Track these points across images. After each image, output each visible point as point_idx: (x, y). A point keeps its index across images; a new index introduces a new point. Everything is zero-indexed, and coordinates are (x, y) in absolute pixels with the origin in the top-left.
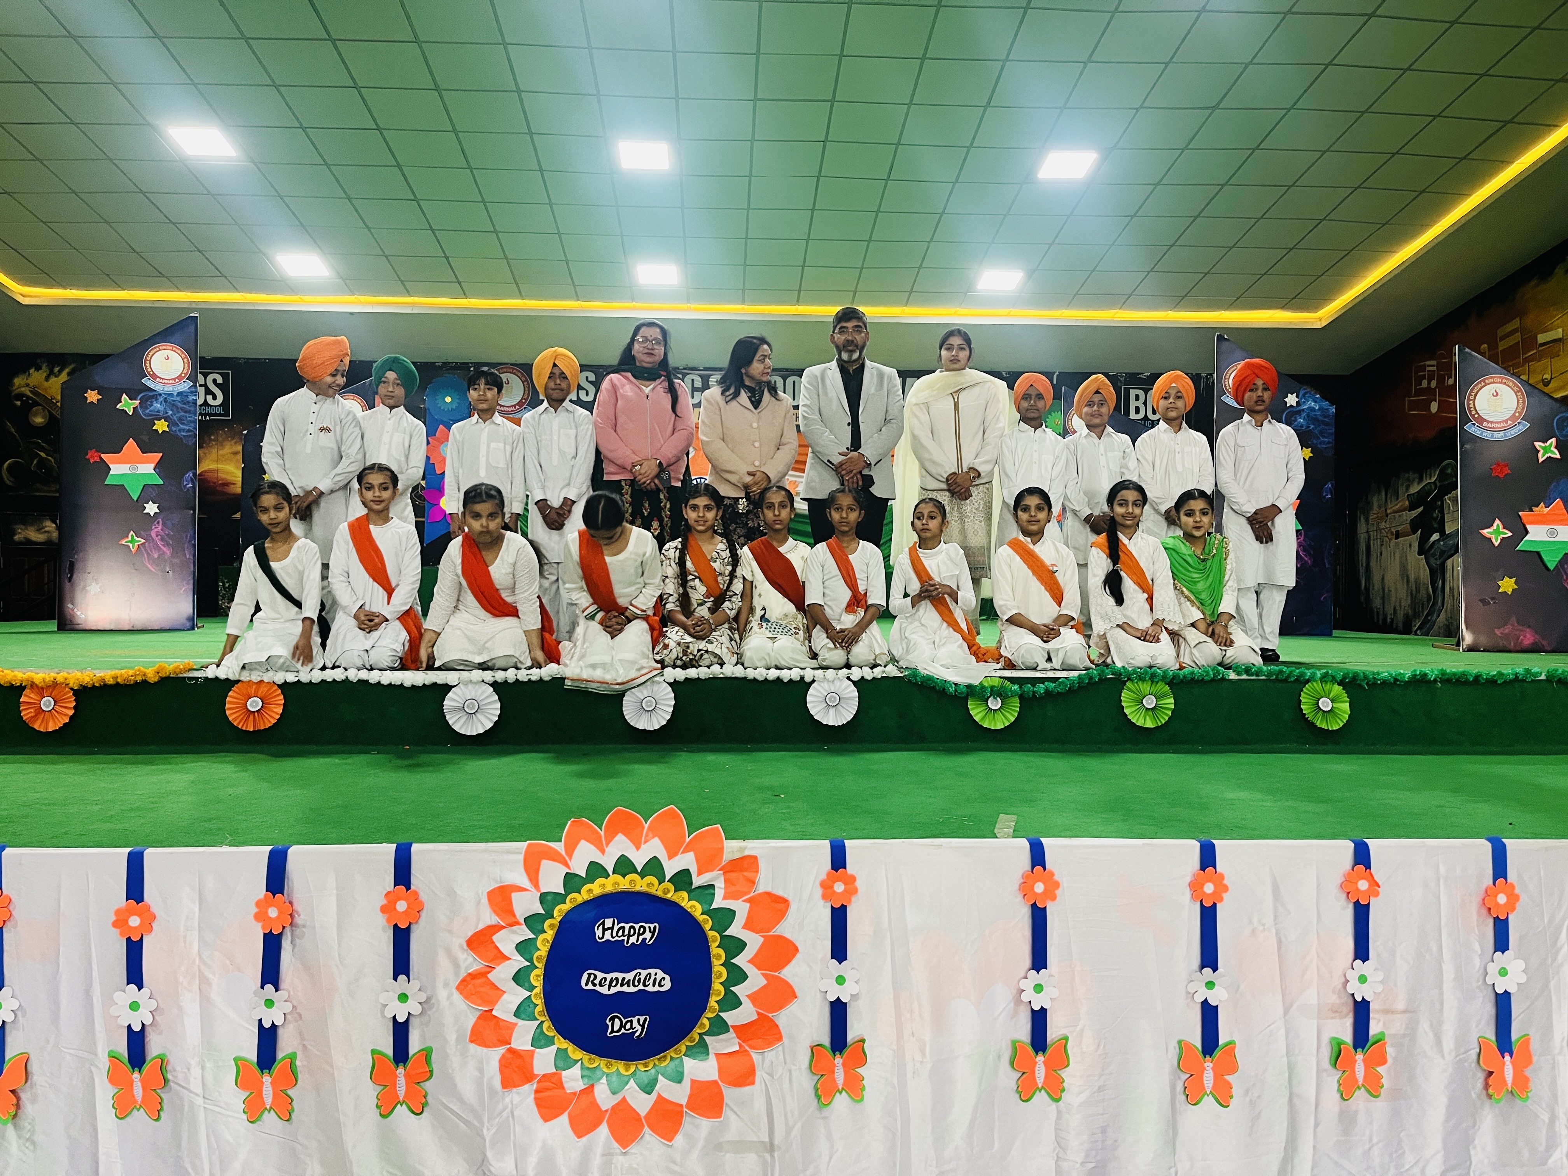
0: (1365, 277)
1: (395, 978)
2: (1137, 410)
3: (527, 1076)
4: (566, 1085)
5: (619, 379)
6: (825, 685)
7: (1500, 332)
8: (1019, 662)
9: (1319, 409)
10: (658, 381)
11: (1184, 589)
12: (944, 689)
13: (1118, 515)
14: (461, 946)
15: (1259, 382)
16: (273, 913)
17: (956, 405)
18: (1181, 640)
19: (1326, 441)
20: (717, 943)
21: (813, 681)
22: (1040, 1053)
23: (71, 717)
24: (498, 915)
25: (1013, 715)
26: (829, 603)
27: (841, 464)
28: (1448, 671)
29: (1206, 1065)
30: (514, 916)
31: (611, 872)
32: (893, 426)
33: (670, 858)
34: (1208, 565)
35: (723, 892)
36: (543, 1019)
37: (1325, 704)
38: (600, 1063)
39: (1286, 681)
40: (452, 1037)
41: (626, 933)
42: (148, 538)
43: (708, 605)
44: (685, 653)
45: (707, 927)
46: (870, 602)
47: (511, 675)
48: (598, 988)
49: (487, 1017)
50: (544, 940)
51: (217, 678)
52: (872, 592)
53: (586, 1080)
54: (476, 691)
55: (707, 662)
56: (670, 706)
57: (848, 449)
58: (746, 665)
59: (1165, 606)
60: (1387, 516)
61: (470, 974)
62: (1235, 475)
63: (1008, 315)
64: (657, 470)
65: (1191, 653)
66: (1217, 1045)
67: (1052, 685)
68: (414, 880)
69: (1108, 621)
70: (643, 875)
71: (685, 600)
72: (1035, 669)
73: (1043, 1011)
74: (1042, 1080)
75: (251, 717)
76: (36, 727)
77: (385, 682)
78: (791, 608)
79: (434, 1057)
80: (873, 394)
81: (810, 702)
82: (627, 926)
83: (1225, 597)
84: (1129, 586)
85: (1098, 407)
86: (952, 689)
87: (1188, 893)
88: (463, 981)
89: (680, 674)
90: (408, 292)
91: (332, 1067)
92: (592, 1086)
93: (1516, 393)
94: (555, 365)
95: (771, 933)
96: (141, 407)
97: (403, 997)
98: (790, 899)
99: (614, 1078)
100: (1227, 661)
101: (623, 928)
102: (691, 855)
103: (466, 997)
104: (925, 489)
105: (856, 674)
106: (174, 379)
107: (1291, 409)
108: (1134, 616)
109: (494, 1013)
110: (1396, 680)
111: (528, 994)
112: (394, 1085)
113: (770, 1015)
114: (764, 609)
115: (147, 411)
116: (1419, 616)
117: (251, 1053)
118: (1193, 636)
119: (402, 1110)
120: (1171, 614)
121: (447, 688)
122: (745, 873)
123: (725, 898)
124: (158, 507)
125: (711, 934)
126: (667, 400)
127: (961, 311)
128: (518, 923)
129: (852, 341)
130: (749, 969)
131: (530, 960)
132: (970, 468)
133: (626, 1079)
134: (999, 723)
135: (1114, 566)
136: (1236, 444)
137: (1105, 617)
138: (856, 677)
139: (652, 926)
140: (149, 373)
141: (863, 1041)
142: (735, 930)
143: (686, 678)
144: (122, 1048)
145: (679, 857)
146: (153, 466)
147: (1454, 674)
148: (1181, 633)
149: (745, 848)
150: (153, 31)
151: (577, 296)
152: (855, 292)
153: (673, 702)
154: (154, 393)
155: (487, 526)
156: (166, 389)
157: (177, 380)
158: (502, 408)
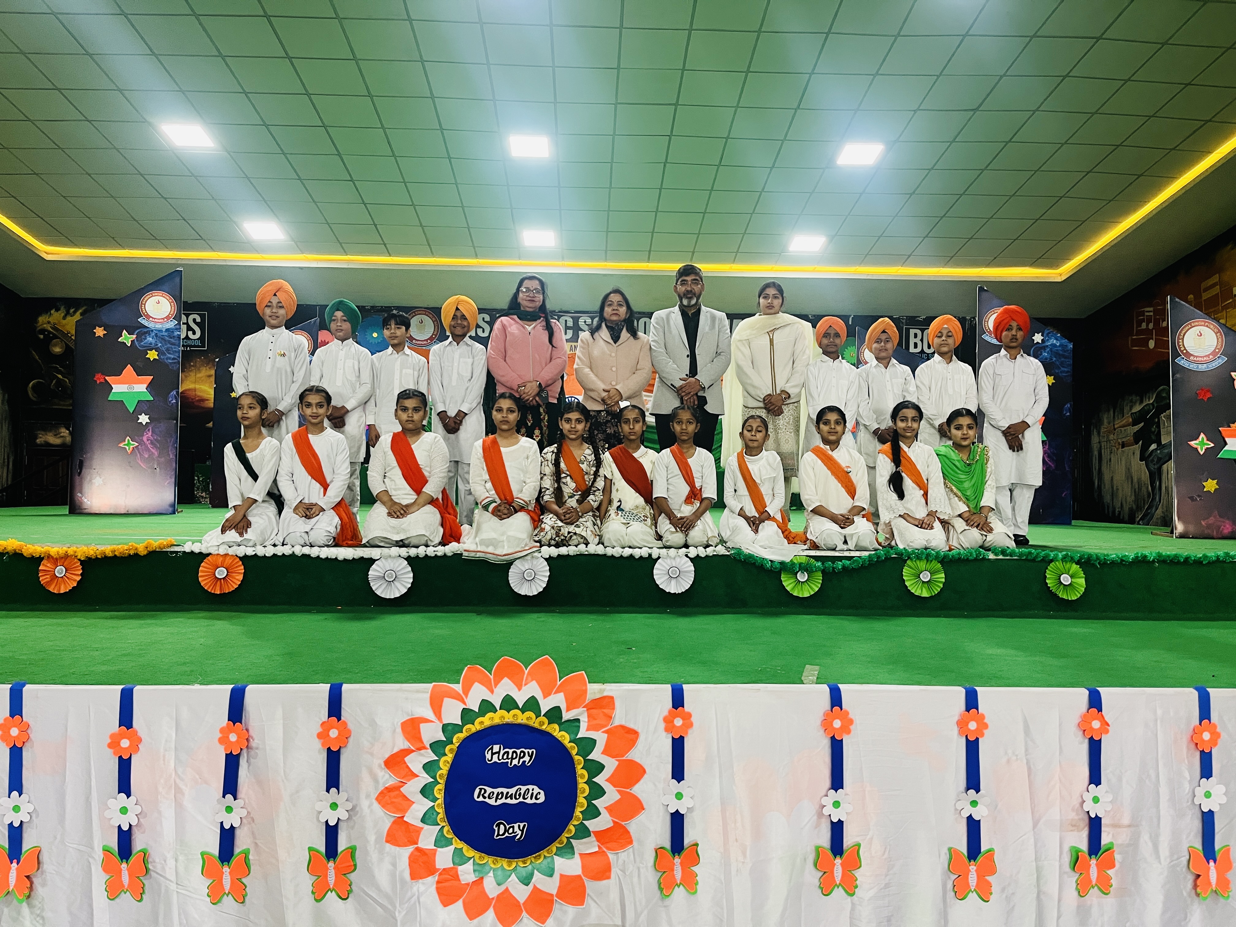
0: (1095, 242)
1: (328, 791)
2: (916, 346)
3: (431, 870)
4: (461, 878)
5: (507, 321)
6: (668, 561)
7: (1204, 285)
8: (821, 544)
9: (1060, 346)
10: (539, 321)
11: (953, 488)
12: (762, 565)
13: (900, 428)
14: (380, 766)
15: (1014, 324)
16: (233, 737)
17: (771, 341)
18: (950, 527)
19: (1065, 370)
20: (581, 766)
21: (659, 558)
22: (838, 857)
23: (79, 582)
24: (409, 741)
25: (817, 587)
26: (670, 496)
27: (681, 387)
28: (1164, 554)
29: (971, 868)
30: (423, 743)
31: (498, 708)
32: (722, 357)
33: (545, 697)
34: (973, 468)
35: (586, 724)
36: (444, 824)
37: (1066, 579)
38: (488, 860)
39: (1034, 560)
40: (372, 838)
41: (510, 756)
42: (141, 443)
43: (577, 497)
44: (557, 535)
45: (574, 752)
46: (704, 496)
47: (421, 551)
48: (487, 800)
49: (400, 822)
50: (445, 761)
51: (192, 552)
52: (705, 488)
53: (477, 874)
54: (394, 564)
55: (576, 542)
56: (545, 576)
57: (687, 375)
58: (605, 545)
59: (938, 500)
60: (1115, 429)
61: (386, 788)
62: (993, 398)
63: (813, 271)
64: (537, 390)
65: (958, 538)
66: (980, 852)
67: (847, 563)
68: (343, 713)
69: (891, 512)
70: (523, 710)
71: (558, 493)
72: (834, 550)
73: (840, 822)
74: (839, 879)
75: (219, 582)
76: (51, 590)
77: (323, 556)
78: (641, 500)
79: (358, 854)
80: (707, 333)
81: (657, 574)
82: (511, 751)
83: (985, 493)
84: (908, 484)
85: (885, 343)
86: (769, 565)
87: (956, 729)
88: (382, 793)
89: (554, 552)
90: (345, 252)
91: (277, 860)
92: (482, 878)
93: (1216, 334)
94: (457, 309)
95: (624, 758)
96: (137, 341)
97: (334, 806)
98: (639, 731)
99: (499, 873)
100: (987, 545)
101: (508, 752)
102: (561, 696)
103: (383, 806)
104: (746, 407)
105: (693, 552)
106: (163, 319)
107: (1038, 345)
108: (913, 508)
109: (405, 819)
110: (1122, 560)
111: (432, 804)
112: (326, 876)
113: (623, 823)
114: (620, 501)
115: (142, 343)
116: (1141, 509)
117: (215, 850)
118: (960, 524)
119: (331, 896)
120: (943, 506)
121: (371, 561)
122: (605, 710)
123: (587, 730)
124: (149, 418)
125: (577, 758)
126: (545, 336)
127: (777, 267)
128: (425, 748)
129: (691, 291)
130: (606, 786)
131: (434, 777)
132: (782, 391)
133: (509, 873)
134: (806, 592)
135: (897, 468)
136: (994, 373)
137: (890, 509)
138: (692, 554)
139: (530, 751)
140: (144, 314)
141: (696, 845)
142: (596, 755)
143: (559, 555)
144: (113, 843)
145: (552, 696)
146: (145, 386)
147: (1169, 556)
148: (951, 522)
149: (604, 690)
150: (151, 50)
151: (476, 255)
152: (693, 252)
153: (548, 574)
154: (148, 330)
155: (412, 417)
156: (157, 326)
157: (165, 320)
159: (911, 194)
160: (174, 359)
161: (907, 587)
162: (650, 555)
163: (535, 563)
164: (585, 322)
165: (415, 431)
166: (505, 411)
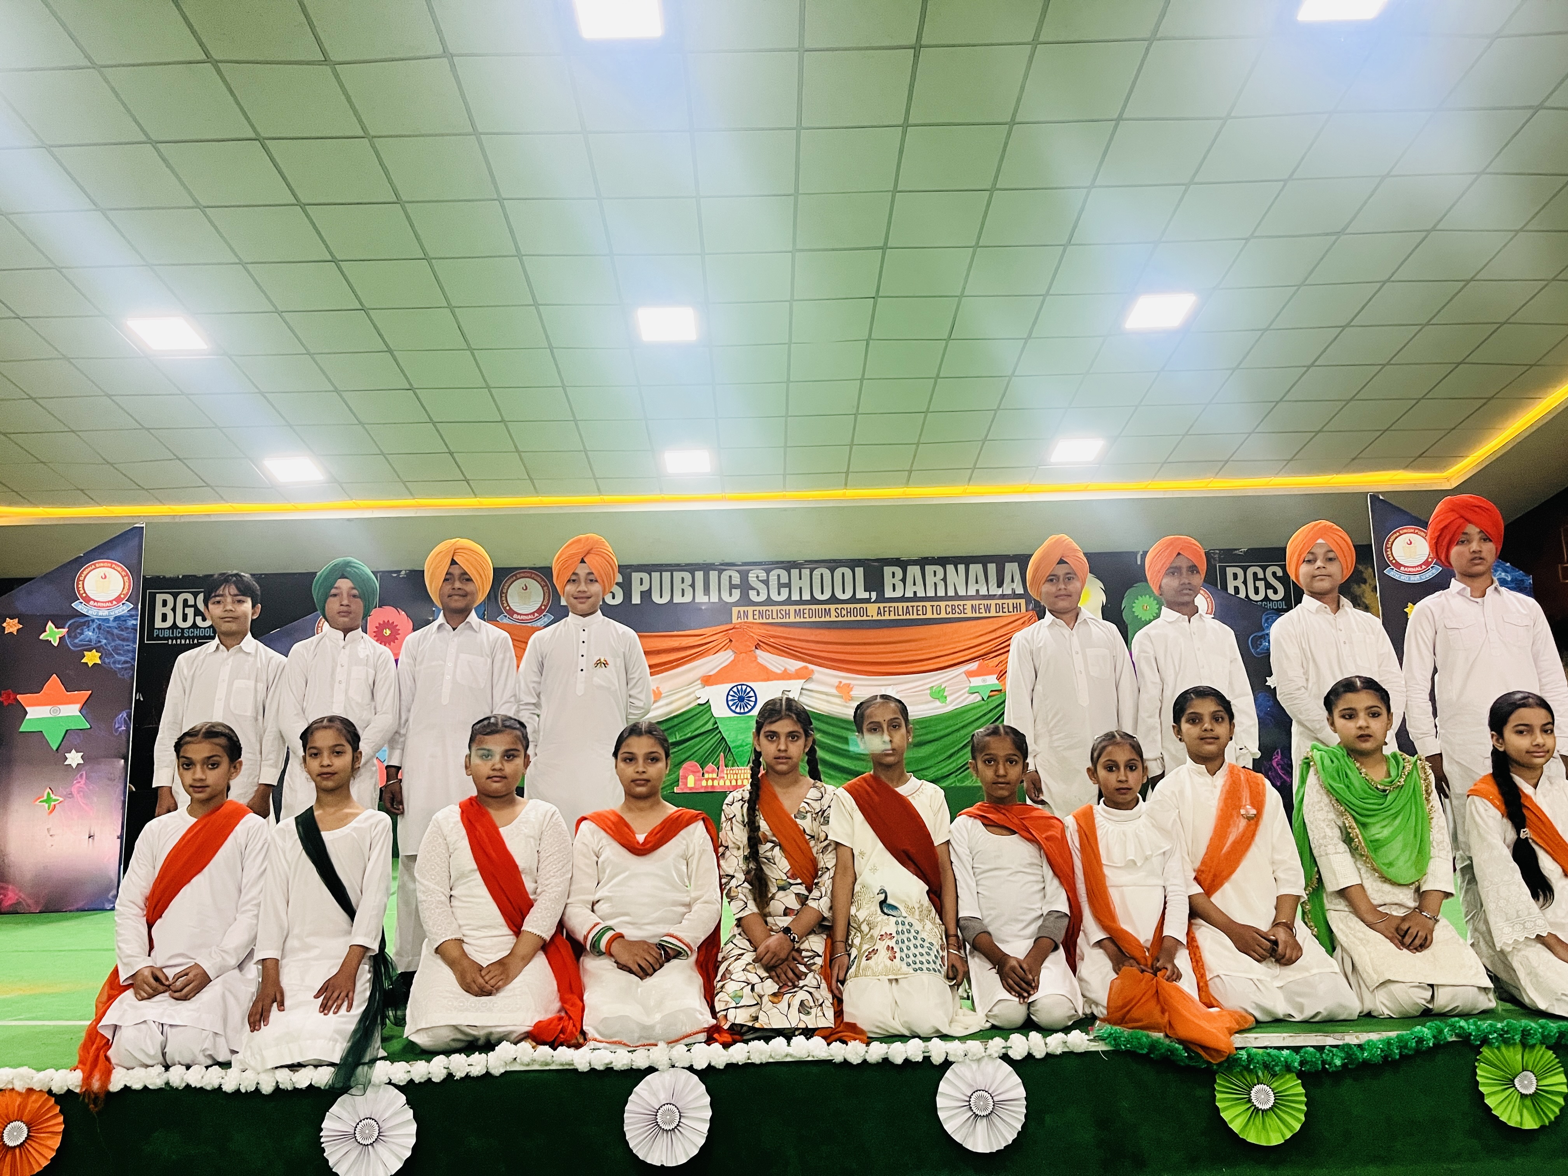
0: (1505, 429)
9: (1512, 581)
15: (1473, 530)
21: (948, 1063)
25: (1296, 1119)
42: (67, 796)
54: (378, 1104)
56: (704, 1120)
63: (1086, 490)
69: (1518, 928)
81: (943, 1108)
89: (718, 1056)
90: (411, 493)
96: (69, 637)
105: (1017, 1047)
106: (111, 602)
115: (76, 641)
121: (327, 1098)
124: (82, 757)
127: (1031, 487)
134: (1274, 1134)
140: (81, 595)
146: (78, 707)
150: (94, 203)
151: (599, 489)
152: (910, 471)
153: (709, 1114)
154: (86, 619)
155: (500, 770)
156: (100, 614)
157: (114, 603)
158: (519, 617)
159: (1234, 369)
160: (126, 662)
161: (1489, 1110)
162: (927, 1059)
163: (679, 1088)
164: (757, 577)
165: (506, 798)
166: (641, 761)
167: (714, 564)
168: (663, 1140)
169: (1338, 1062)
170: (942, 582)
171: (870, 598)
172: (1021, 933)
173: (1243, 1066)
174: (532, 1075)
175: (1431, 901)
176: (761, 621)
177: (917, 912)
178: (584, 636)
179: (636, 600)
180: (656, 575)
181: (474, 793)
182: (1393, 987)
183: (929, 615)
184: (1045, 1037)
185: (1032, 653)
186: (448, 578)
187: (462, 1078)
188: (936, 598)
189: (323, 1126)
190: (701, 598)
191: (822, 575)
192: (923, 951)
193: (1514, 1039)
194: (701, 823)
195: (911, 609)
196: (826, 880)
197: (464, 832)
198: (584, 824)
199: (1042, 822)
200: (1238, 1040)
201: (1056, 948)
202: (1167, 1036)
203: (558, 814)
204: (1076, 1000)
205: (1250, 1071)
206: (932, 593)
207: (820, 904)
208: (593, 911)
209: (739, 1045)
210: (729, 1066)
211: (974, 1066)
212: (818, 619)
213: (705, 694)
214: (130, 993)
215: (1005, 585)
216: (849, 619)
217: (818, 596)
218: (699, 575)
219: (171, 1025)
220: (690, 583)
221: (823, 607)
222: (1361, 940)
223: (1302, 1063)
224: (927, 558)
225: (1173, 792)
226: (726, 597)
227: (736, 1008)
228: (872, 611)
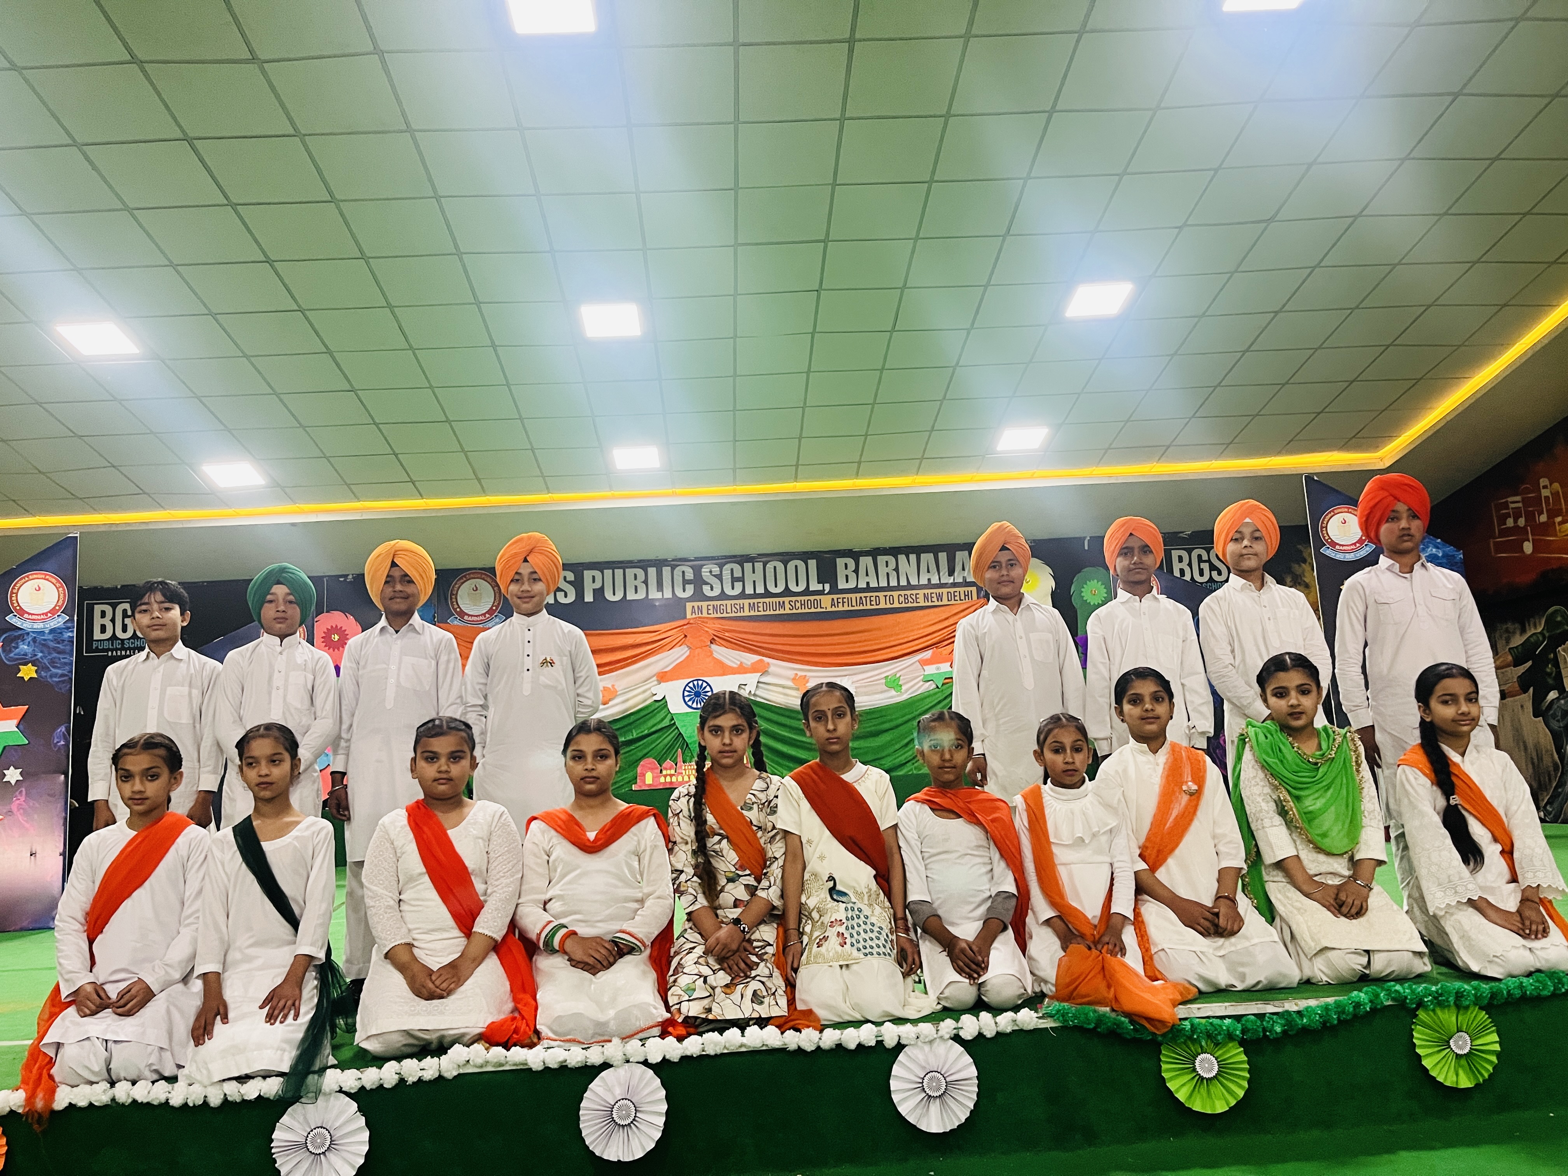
0: (1435, 408)
15: (1402, 508)
21: (900, 1046)
25: (1240, 1086)
42: (7, 814)
43: (744, 880)
54: (329, 1111)
56: (659, 1114)
63: (1032, 477)
81: (896, 1091)
89: (672, 1049)
90: (356, 497)
105: (968, 1028)
106: (46, 614)
115: (12, 655)
116: (1546, 788)
121: (278, 1107)
124: (21, 773)
127: (979, 476)
134: (1219, 1102)
135: (1448, 798)
138: (968, 1034)
140: (15, 608)
143: (684, 1056)
146: (15, 722)
150: (20, 208)
151: (548, 488)
152: (859, 463)
153: (664, 1107)
154: (20, 632)
155: (447, 772)
156: (35, 626)
157: (49, 615)
158: (470, 619)
159: (1172, 355)
160: (62, 675)
161: (1426, 1070)
162: (880, 1043)
163: (634, 1082)
164: (711, 572)
165: (452, 801)
166: (589, 759)
167: (666, 560)
168: (619, 1136)
169: (1278, 1029)
170: (895, 573)
171: (824, 590)
172: (971, 915)
173: (1187, 1036)
174: (487, 1076)
175: (1365, 869)
176: (716, 615)
177: (866, 897)
178: (529, 636)
179: (589, 598)
180: (608, 573)
181: (421, 796)
182: (1330, 954)
183: (882, 606)
184: (995, 1016)
185: (977, 638)
186: (389, 580)
187: (414, 1083)
188: (889, 588)
189: (273, 1137)
190: (654, 595)
191: (775, 567)
192: (873, 935)
193: (1448, 1002)
194: (652, 819)
195: (864, 599)
196: (775, 870)
197: (411, 836)
198: (534, 824)
199: (988, 804)
200: (1182, 1012)
201: (1005, 929)
202: (1113, 1010)
203: (507, 815)
204: (1026, 979)
205: (1194, 1041)
206: (883, 583)
207: (770, 894)
208: (545, 910)
209: (694, 1038)
210: (685, 1059)
211: (927, 1048)
212: (772, 612)
213: (661, 691)
214: (72, 1010)
215: (956, 574)
216: (803, 611)
217: (772, 589)
218: (652, 571)
219: (115, 1042)
220: (643, 579)
221: (777, 600)
222: (1299, 909)
223: (1243, 1032)
224: (878, 549)
225: (1117, 772)
226: (680, 594)
227: (688, 1001)
228: (826, 603)
